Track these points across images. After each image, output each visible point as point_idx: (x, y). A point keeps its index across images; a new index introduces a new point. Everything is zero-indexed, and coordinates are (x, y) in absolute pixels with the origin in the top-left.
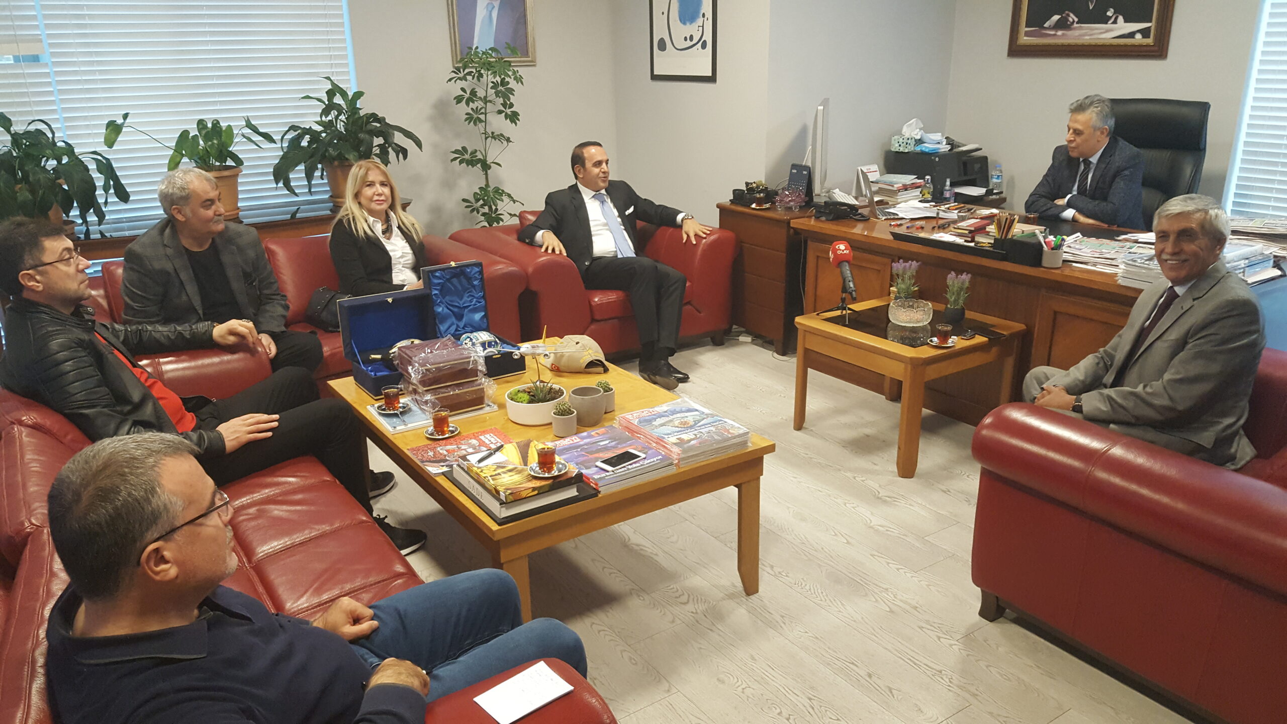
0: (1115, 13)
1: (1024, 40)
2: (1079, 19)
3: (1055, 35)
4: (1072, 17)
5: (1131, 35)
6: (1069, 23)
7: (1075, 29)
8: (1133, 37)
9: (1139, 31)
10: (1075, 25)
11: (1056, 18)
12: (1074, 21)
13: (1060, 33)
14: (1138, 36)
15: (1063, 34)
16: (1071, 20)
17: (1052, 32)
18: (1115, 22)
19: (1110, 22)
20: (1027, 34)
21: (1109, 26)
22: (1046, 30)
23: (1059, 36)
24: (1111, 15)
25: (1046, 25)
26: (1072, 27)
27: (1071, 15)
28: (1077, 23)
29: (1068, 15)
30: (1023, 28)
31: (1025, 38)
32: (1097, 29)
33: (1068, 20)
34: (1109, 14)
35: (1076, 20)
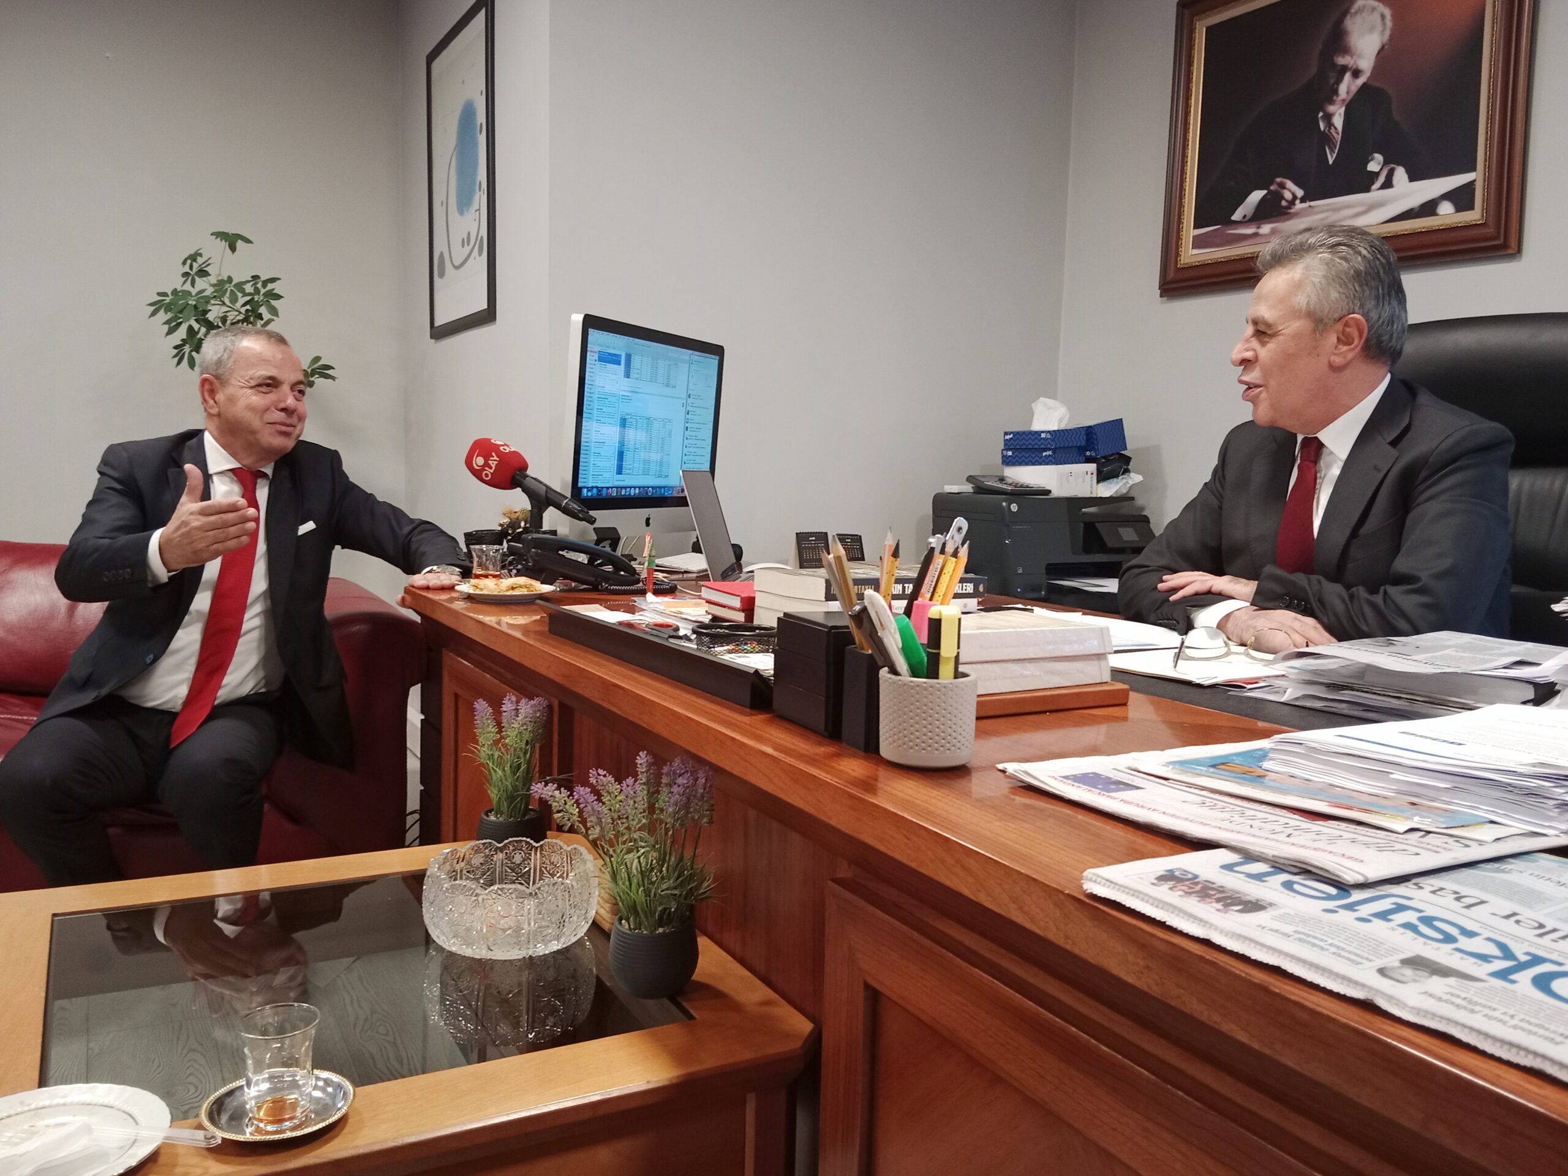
0: (1386, 163)
1: (1190, 254)
2: (1305, 192)
3: (1256, 235)
4: (1292, 189)
5: (1429, 208)
6: (1284, 203)
7: (1297, 215)
8: (1433, 213)
9: (1447, 196)
10: (1299, 206)
11: (1257, 196)
12: (1295, 197)
13: (1266, 229)
14: (1446, 209)
15: (1273, 232)
16: (1288, 195)
17: (1249, 231)
18: (1388, 184)
19: (1375, 187)
20: (1199, 242)
21: (1375, 194)
22: (1236, 229)
23: (1265, 235)
24: (1377, 170)
25: (1236, 217)
26: (1292, 211)
27: (1289, 184)
28: (1303, 200)
29: (1282, 186)
30: (1190, 232)
31: (1196, 252)
32: (1348, 207)
33: (1283, 198)
34: (1373, 167)
35: (1300, 193)
